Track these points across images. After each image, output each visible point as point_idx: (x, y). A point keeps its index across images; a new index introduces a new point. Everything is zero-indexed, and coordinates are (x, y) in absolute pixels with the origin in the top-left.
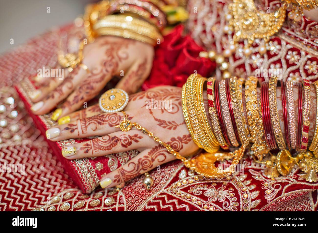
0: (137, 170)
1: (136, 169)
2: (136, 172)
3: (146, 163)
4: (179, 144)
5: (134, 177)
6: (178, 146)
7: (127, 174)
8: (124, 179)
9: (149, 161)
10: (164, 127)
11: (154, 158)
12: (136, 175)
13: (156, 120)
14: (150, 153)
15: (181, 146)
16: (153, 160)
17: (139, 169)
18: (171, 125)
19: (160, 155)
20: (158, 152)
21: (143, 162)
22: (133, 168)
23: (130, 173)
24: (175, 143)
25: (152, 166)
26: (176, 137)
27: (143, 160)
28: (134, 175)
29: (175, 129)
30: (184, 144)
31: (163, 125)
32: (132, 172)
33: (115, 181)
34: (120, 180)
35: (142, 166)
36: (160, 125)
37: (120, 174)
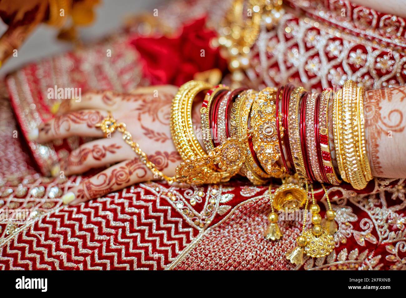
0: (108, 184)
1: (107, 182)
2: (108, 187)
3: (122, 175)
4: (164, 161)
5: (103, 193)
6: (162, 162)
7: (94, 188)
8: (90, 195)
9: (126, 173)
10: (150, 138)
11: (132, 171)
12: (107, 191)
13: (143, 127)
14: (127, 165)
15: (166, 164)
16: (131, 173)
17: (111, 184)
18: (159, 137)
19: (139, 168)
20: (137, 164)
21: (118, 174)
22: (102, 182)
23: (98, 187)
24: (160, 158)
25: (129, 181)
26: (162, 151)
27: (118, 172)
28: (103, 191)
29: (163, 141)
30: (170, 162)
31: (149, 136)
32: (101, 187)
33: (78, 197)
34: (85, 196)
35: (116, 179)
36: (146, 134)
37: (85, 189)
